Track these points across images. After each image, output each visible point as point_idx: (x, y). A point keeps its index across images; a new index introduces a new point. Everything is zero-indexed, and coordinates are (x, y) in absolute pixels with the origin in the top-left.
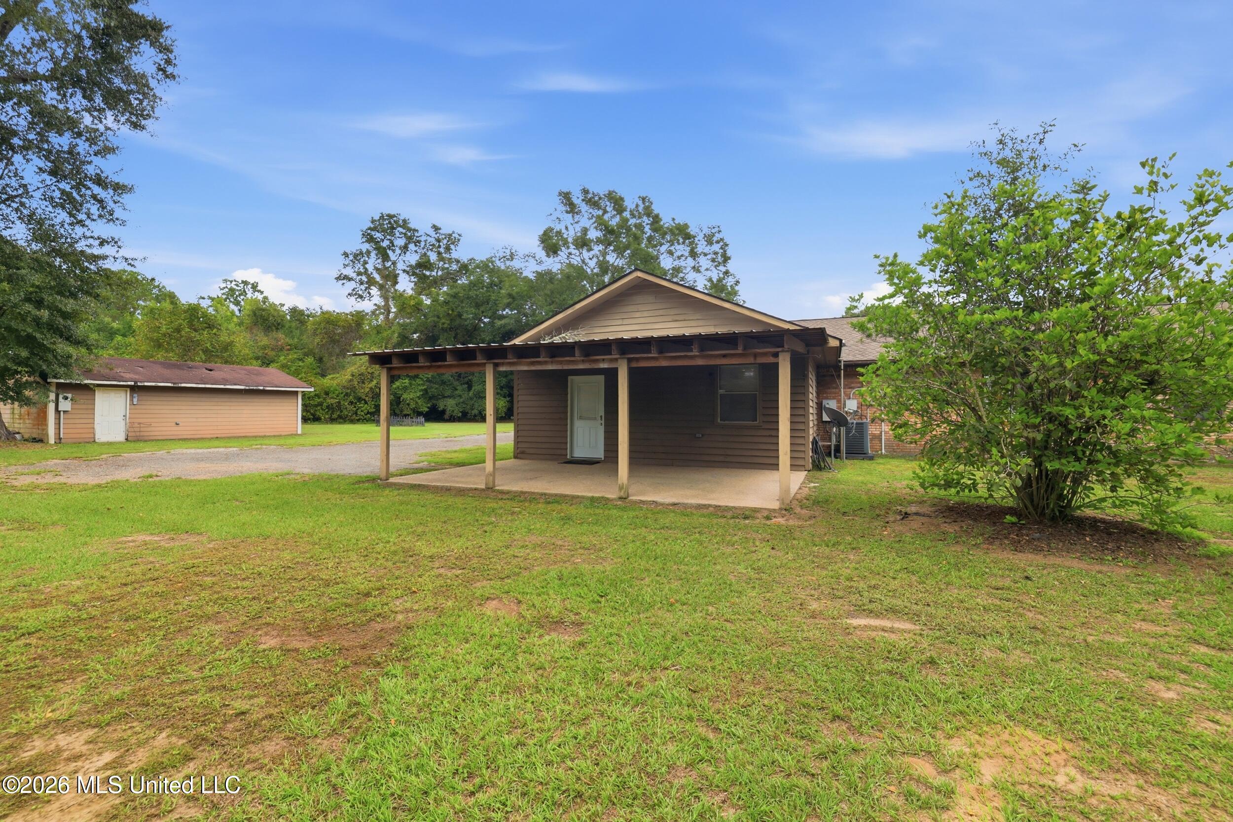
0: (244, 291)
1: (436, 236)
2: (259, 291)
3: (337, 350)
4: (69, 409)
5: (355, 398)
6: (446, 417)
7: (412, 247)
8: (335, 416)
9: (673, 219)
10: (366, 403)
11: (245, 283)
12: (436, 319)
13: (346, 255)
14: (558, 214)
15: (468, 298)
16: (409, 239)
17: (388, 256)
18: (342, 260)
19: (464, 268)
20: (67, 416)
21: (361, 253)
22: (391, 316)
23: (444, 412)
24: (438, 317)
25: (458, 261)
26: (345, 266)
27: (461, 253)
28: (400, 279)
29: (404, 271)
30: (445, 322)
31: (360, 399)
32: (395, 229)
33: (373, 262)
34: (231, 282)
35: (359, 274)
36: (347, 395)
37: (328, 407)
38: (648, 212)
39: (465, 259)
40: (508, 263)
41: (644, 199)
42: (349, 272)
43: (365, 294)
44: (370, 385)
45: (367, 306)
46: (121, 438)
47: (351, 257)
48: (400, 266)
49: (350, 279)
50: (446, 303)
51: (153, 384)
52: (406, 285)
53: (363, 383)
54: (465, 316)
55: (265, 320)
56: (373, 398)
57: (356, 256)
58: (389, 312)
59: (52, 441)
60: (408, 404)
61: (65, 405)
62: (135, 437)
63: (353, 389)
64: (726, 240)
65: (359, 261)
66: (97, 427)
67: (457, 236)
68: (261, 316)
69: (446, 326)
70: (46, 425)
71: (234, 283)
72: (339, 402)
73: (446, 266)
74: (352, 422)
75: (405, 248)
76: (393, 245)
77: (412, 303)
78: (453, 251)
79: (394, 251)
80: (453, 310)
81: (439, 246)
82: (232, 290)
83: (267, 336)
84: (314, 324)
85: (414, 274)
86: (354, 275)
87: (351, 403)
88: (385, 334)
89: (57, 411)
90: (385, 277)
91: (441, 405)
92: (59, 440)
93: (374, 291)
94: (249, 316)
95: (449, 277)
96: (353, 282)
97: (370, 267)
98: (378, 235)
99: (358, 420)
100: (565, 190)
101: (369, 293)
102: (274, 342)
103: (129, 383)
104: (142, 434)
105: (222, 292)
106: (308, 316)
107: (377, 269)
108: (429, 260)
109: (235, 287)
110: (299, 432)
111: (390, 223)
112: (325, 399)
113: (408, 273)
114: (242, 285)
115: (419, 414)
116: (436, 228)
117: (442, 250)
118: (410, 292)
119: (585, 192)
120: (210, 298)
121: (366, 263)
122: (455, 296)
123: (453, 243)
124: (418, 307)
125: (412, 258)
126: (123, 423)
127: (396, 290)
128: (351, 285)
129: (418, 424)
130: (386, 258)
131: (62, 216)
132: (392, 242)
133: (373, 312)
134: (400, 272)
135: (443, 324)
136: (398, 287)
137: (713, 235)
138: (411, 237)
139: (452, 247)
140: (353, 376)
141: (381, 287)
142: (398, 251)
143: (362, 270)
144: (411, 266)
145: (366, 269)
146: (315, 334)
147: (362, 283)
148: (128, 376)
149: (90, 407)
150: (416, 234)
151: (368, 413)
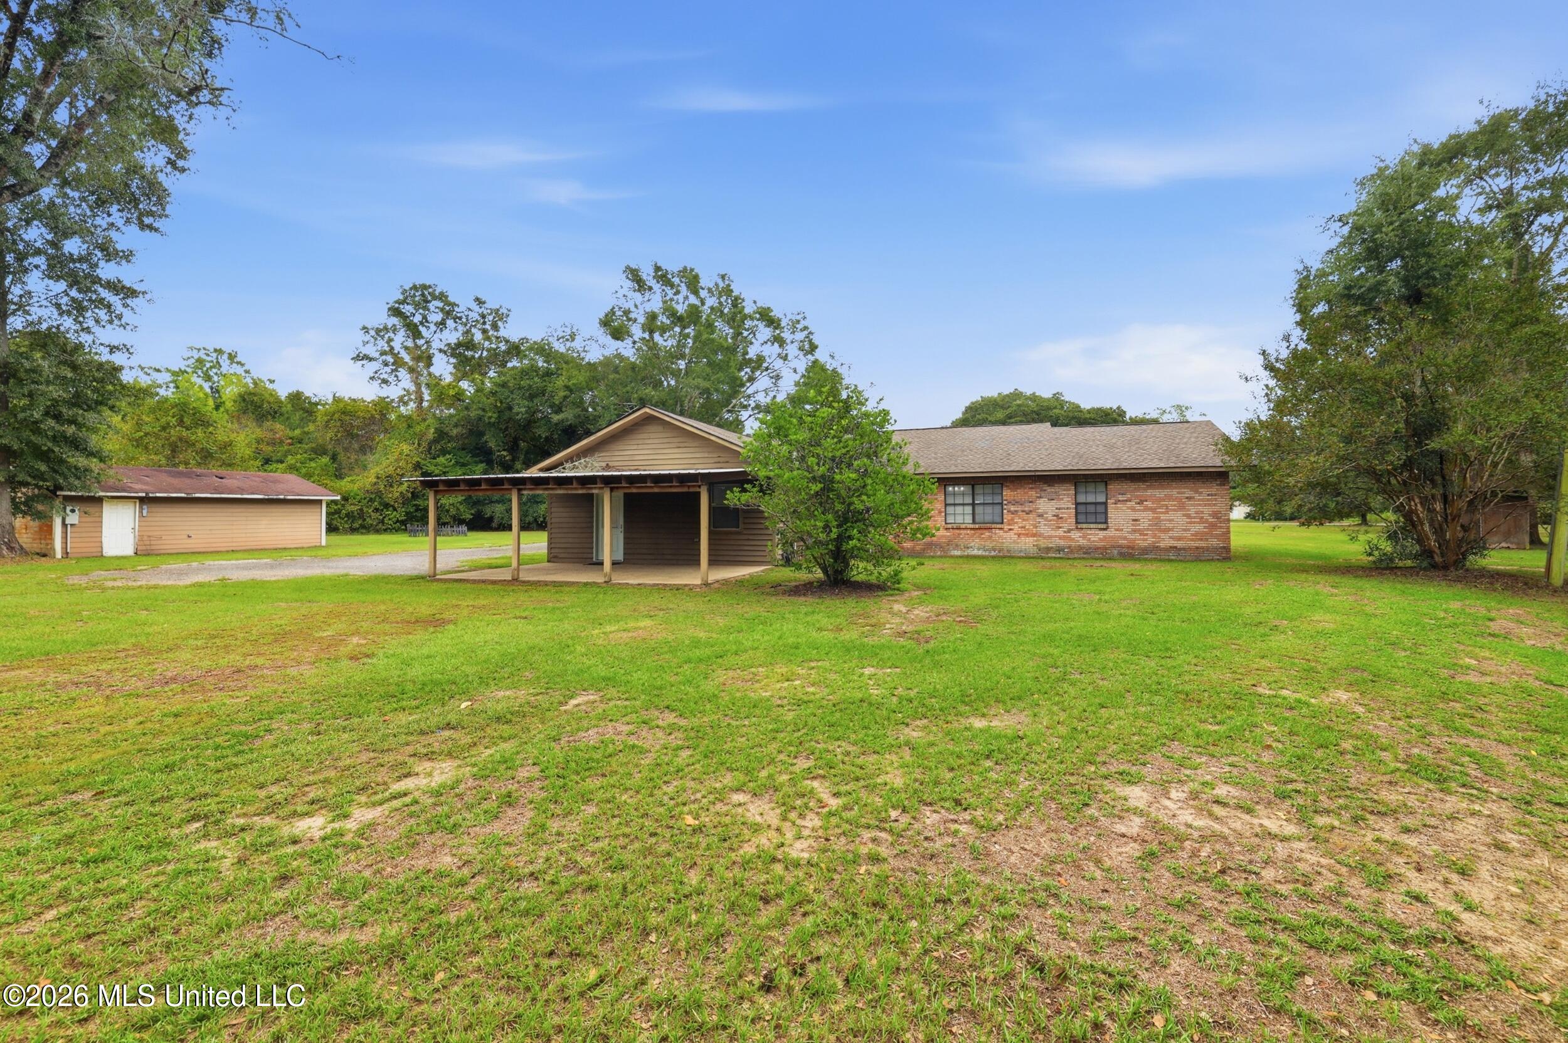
0: (218, 362)
1: (480, 311)
2: (239, 363)
3: (356, 446)
4: (76, 522)
5: (380, 504)
6: (494, 525)
7: (450, 323)
8: (356, 525)
9: (755, 302)
10: (395, 509)
11: (219, 352)
12: (480, 412)
13: (365, 329)
14: (625, 291)
15: (519, 388)
16: (448, 314)
17: (420, 333)
18: (361, 336)
19: (515, 350)
20: (74, 529)
21: (386, 329)
22: (425, 404)
23: (491, 519)
24: (484, 410)
25: (507, 341)
26: (365, 343)
27: (512, 331)
28: (434, 360)
29: (441, 351)
30: (492, 416)
31: (387, 506)
32: (429, 302)
33: (400, 339)
34: (199, 350)
35: (383, 353)
36: (371, 500)
37: (347, 515)
38: (728, 291)
39: (515, 338)
40: (568, 344)
41: (723, 277)
42: (371, 351)
43: (391, 379)
44: (400, 489)
45: (393, 392)
46: (129, 551)
47: (372, 333)
48: (436, 345)
49: (371, 359)
50: (493, 393)
51: (165, 495)
52: (443, 368)
53: (391, 486)
54: (516, 409)
55: (257, 407)
56: (403, 504)
57: (378, 331)
58: (422, 400)
59: (59, 555)
60: (448, 511)
61: (73, 519)
62: (144, 551)
63: (379, 494)
64: (811, 329)
65: (383, 337)
66: (104, 540)
67: (505, 311)
68: (252, 402)
69: (493, 420)
70: (52, 539)
71: (202, 351)
72: (361, 510)
73: (493, 346)
74: (378, 532)
75: (442, 324)
76: (427, 321)
77: (452, 392)
78: (502, 329)
79: (428, 328)
80: (501, 402)
81: (484, 323)
82: (200, 361)
83: (260, 426)
84: (326, 415)
85: (453, 355)
86: (377, 355)
87: (377, 510)
88: (418, 429)
89: (64, 525)
90: (418, 359)
91: (488, 511)
92: (66, 554)
93: (403, 373)
94: (235, 401)
95: (498, 359)
96: (374, 363)
97: (397, 345)
98: (408, 309)
99: (385, 530)
100: (634, 266)
101: (396, 376)
102: (270, 435)
103: (140, 495)
104: (153, 547)
105: (187, 363)
106: (317, 404)
107: (406, 348)
108: (472, 340)
109: (204, 357)
110: (324, 543)
111: (423, 295)
112: (343, 505)
113: (445, 352)
114: (214, 355)
115: (461, 522)
116: (479, 302)
117: (488, 327)
118: (448, 379)
119: (658, 268)
120: (168, 370)
121: (390, 340)
122: (504, 385)
123: (501, 319)
124: (459, 396)
125: (452, 335)
126: (132, 536)
127: (430, 374)
128: (372, 367)
129: (459, 533)
130: (415, 333)
131: (68, 323)
132: (425, 317)
133: (401, 399)
134: (436, 352)
135: (490, 418)
136: (432, 369)
137: (798, 322)
138: (449, 312)
139: (500, 324)
140: (378, 478)
141: (411, 370)
142: (433, 328)
143: (387, 349)
144: (449, 345)
145: (392, 348)
146: (327, 425)
147: (386, 364)
148: (137, 486)
149: (98, 519)
150: (456, 309)
151: (398, 521)
